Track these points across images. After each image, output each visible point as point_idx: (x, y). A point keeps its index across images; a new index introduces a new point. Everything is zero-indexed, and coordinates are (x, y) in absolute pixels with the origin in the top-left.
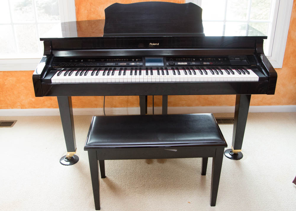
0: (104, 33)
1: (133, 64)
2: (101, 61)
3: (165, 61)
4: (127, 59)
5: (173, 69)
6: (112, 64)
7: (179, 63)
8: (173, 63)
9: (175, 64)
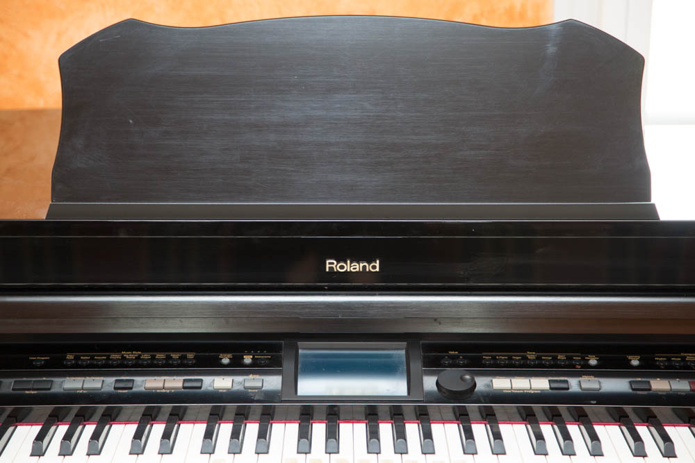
0: (56, 194)
1: (222, 383)
2: (30, 365)
3: (417, 366)
4: (190, 356)
5: (462, 418)
6: (94, 383)
7: (501, 384)
8: (462, 378)
9: (475, 385)
